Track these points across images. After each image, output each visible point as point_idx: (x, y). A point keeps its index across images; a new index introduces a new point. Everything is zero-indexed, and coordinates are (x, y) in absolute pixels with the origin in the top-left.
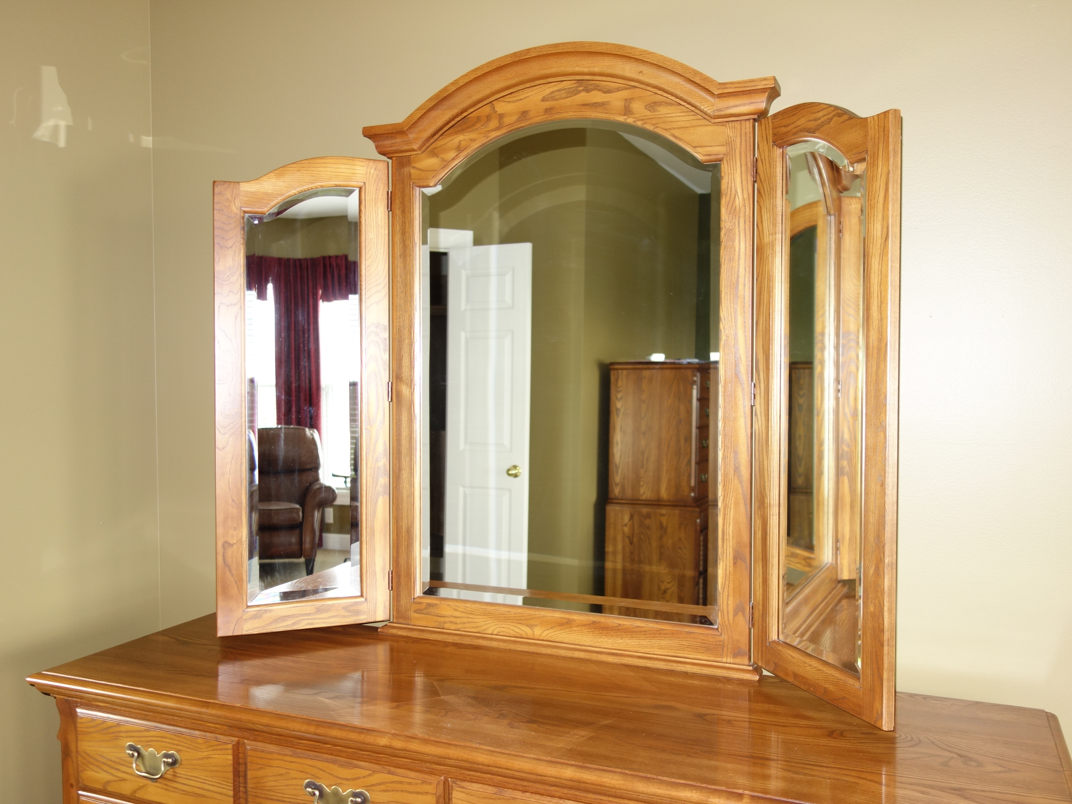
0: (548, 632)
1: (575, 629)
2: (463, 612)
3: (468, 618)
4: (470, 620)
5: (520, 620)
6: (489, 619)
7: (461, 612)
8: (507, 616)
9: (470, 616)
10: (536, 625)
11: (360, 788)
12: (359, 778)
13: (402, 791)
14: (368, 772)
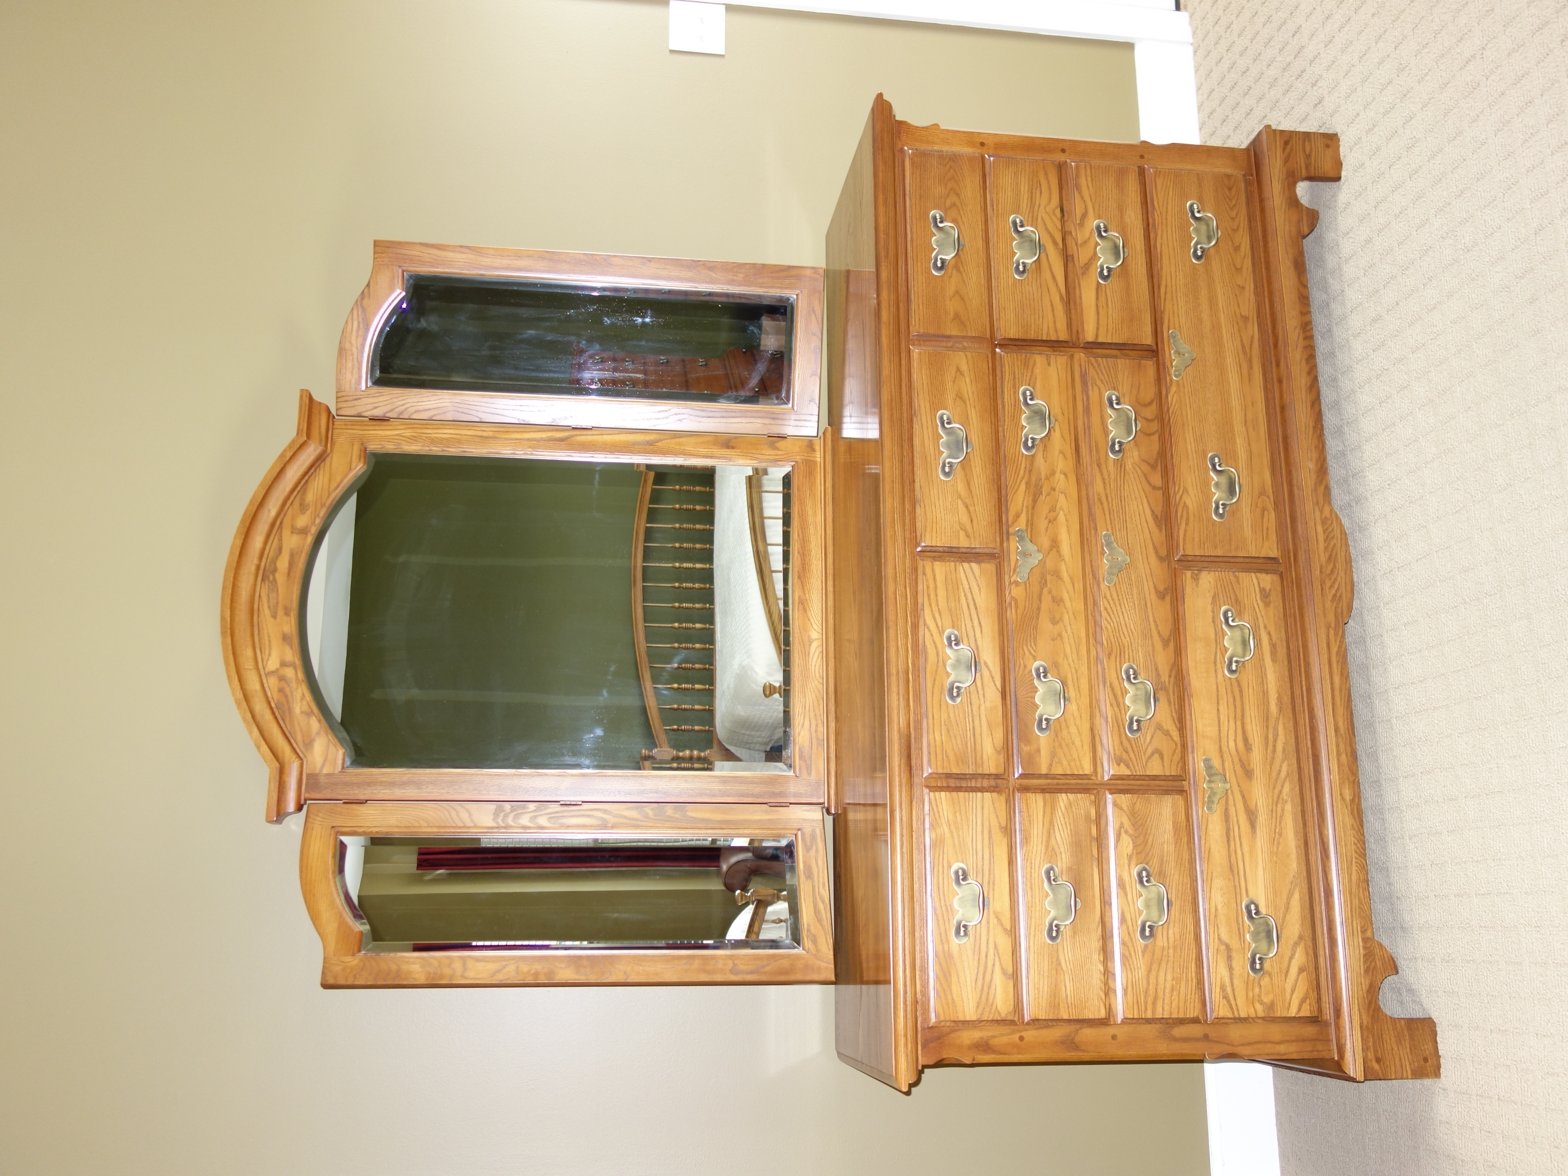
0: (813, 623)
1: (807, 596)
11: (942, 640)
12: (933, 640)
13: (937, 596)
14: (927, 631)
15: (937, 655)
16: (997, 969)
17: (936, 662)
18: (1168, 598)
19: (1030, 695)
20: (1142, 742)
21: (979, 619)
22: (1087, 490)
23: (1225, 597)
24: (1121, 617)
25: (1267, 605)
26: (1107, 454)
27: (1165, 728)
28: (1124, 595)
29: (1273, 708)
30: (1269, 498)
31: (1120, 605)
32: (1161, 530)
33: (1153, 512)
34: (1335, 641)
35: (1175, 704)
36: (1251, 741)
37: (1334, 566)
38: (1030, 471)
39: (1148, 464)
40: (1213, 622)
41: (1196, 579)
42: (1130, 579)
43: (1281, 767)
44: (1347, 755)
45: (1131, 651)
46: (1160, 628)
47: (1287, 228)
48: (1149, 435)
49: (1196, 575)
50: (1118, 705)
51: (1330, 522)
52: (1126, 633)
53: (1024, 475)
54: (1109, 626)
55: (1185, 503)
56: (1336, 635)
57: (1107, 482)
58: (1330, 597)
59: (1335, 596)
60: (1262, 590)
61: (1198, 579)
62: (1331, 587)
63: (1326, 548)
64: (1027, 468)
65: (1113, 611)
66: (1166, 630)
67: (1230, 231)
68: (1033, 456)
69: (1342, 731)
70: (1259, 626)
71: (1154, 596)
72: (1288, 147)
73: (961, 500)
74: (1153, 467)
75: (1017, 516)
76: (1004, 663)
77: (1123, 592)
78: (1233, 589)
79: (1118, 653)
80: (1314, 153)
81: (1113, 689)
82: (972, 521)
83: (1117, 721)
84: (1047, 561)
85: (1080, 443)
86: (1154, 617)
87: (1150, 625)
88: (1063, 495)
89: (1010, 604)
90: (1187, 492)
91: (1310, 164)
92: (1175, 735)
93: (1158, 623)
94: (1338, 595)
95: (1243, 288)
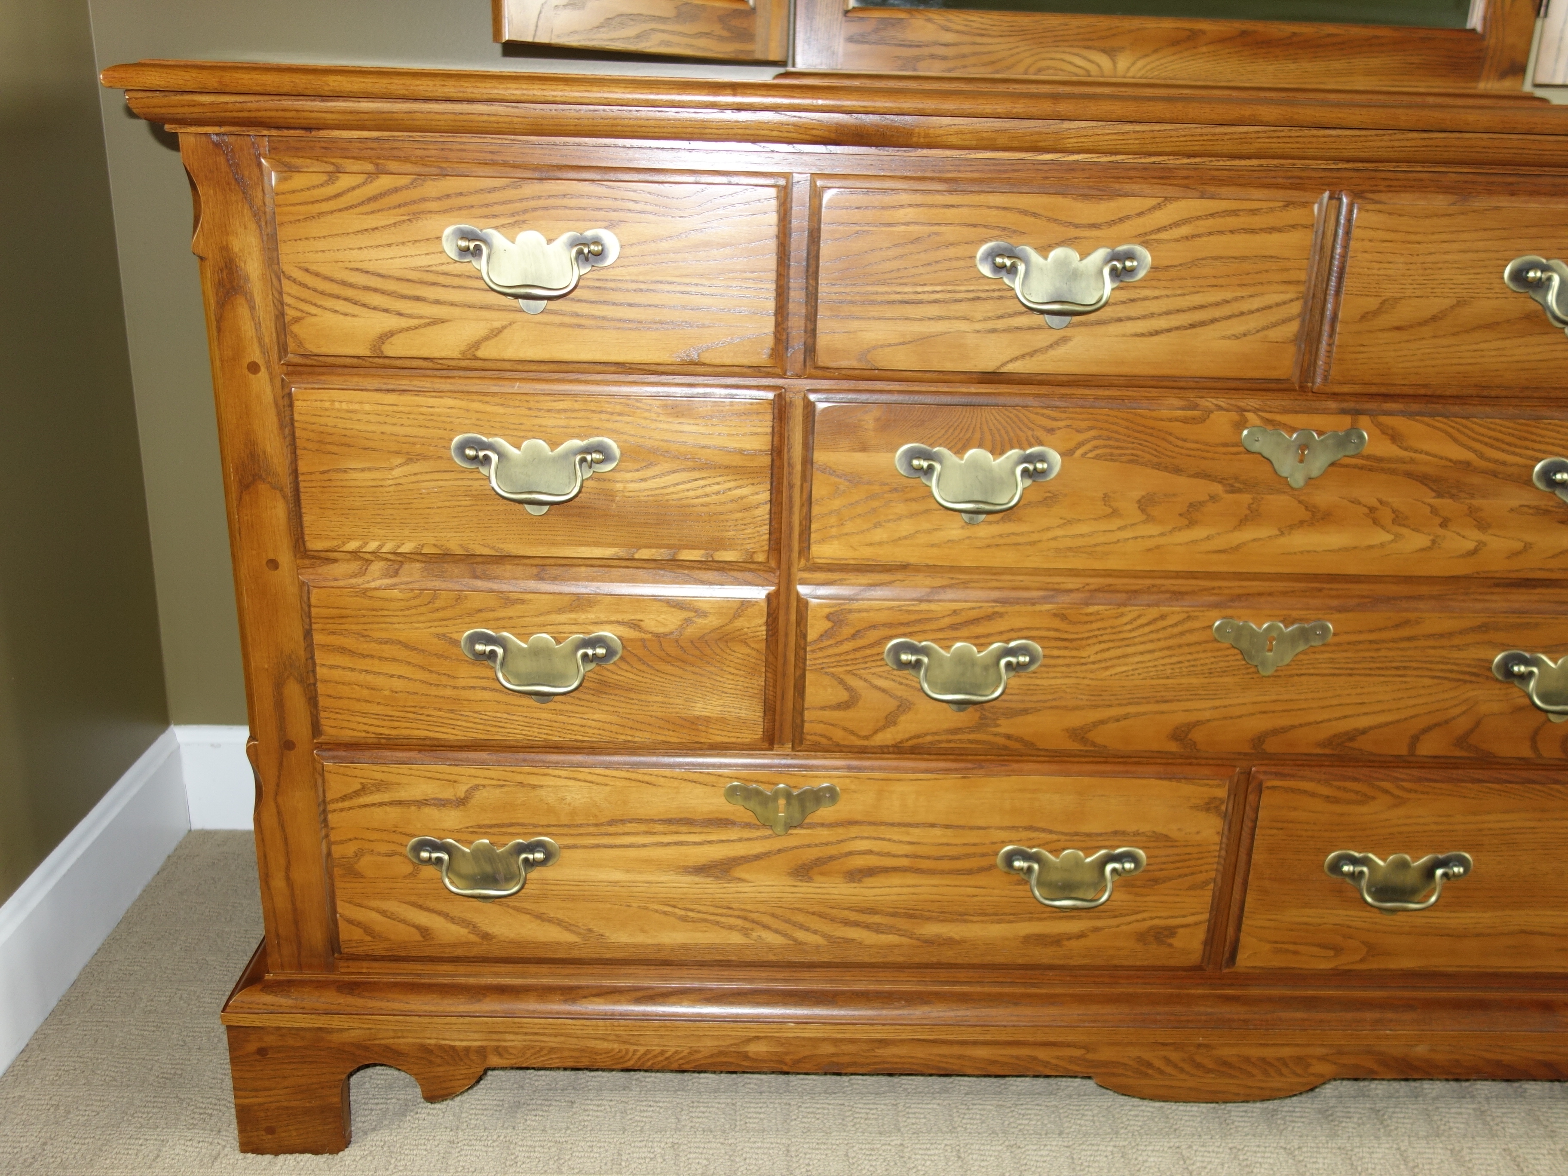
0: (1148, 59)
1: (1204, 49)
2: (964, 33)
3: (975, 44)
4: (977, 49)
5: (1090, 40)
6: (1020, 44)
7: (957, 32)
8: (1062, 33)
9: (979, 39)
10: (1122, 49)
11: (1126, 241)
12: (1128, 217)
13: (1232, 232)
14: (1152, 202)
15: (1094, 226)
16: (391, 322)
17: (1077, 221)
18: (1173, 747)
19: (988, 437)
20: (873, 670)
21: (1169, 330)
22: (1431, 597)
23: (1164, 859)
24: (1141, 648)
25: (1141, 937)
26: (1503, 647)
27: (903, 718)
28: (1189, 657)
29: (931, 929)
30: (1361, 961)
31: (1169, 648)
32: (1321, 744)
33: (1364, 732)
34: (1058, 1058)
35: (949, 741)
36: (869, 881)
37: (1210, 1071)
38: (1495, 474)
39: (1471, 731)
40: (1116, 833)
41: (1210, 806)
42: (1224, 672)
43: (815, 932)
44: (833, 1055)
45: (1067, 661)
46: (1112, 726)
48: (1534, 740)
49: (1217, 808)
50: (953, 627)
51: (1299, 1071)
52: (1106, 655)
53: (1489, 460)
54: (1125, 619)
55: (1374, 798)
56: (1072, 1060)
57: (1445, 642)
58: (1147, 1055)
59: (1149, 1065)
60: (1172, 931)
61: (1208, 810)
62: (1167, 1060)
63: (1247, 1059)
64: (1501, 468)
65: (1157, 631)
66: (1103, 737)
68: (1529, 482)
69: (880, 1052)
70: (1099, 918)
71: (1181, 718)
73: (1453, 307)
74: (1461, 741)
75: (1395, 437)
76: (1061, 384)
77: (1195, 656)
78: (1180, 876)
79: (1065, 636)
81: (989, 617)
82: (1398, 328)
83: (919, 621)
84: (1283, 497)
85: (1538, 591)
86: (1137, 715)
87: (1120, 705)
88: (1429, 544)
89: (1195, 407)
90: (1395, 806)
92: (886, 737)
93: (1123, 723)
94: (1150, 1072)
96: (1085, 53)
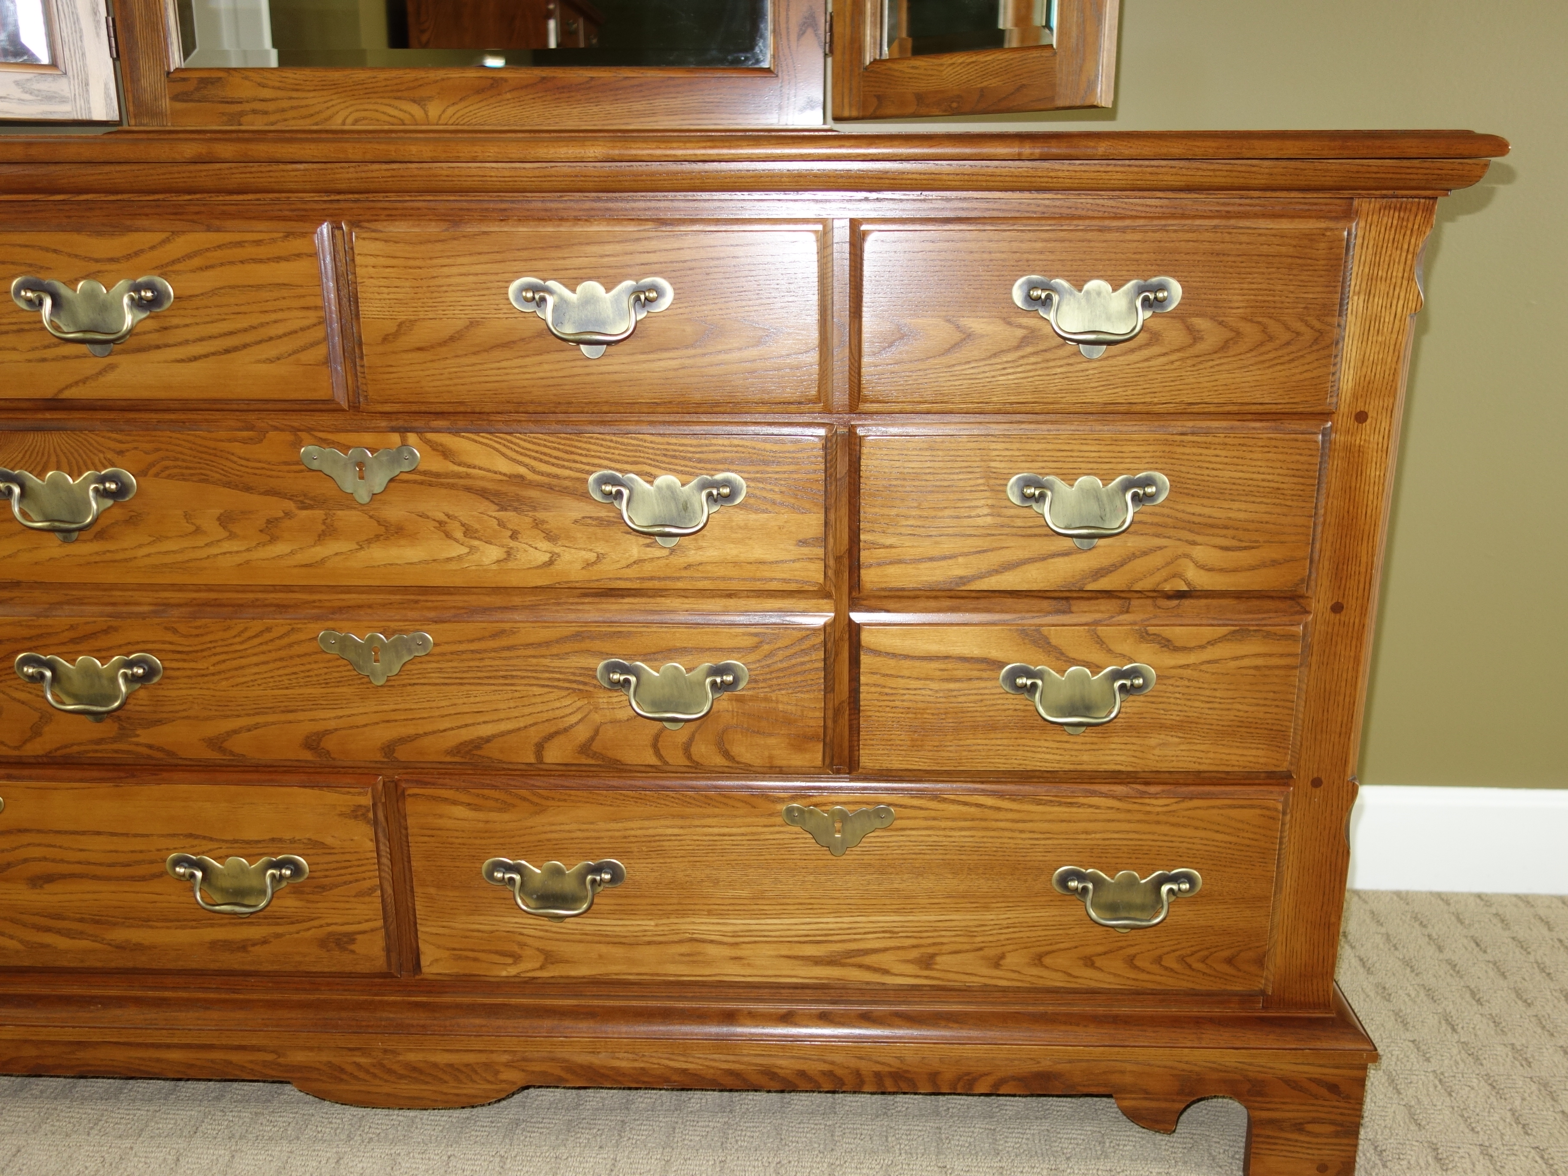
0: (457, 107)
1: (509, 96)
2: (279, 88)
3: (291, 98)
4: (294, 103)
5: (399, 91)
6: (334, 97)
7: (273, 88)
8: (371, 85)
9: (294, 94)
10: (430, 98)
11: (144, 272)
12: (142, 251)
13: (242, 262)
14: (163, 236)
15: (112, 260)
17: (95, 256)
18: (308, 755)
19: (64, 460)
20: (9, 683)
21: (206, 356)
22: (525, 607)
23: (326, 866)
24: (255, 659)
25: (322, 943)
26: (602, 654)
27: (46, 729)
28: (303, 668)
29: (120, 935)
30: (541, 968)
31: (281, 659)
32: (450, 752)
33: (488, 740)
34: (251, 1062)
35: (96, 751)
36: (49, 887)
37: (402, 1077)
38: (551, 488)
39: (592, 739)
40: (273, 840)
41: (357, 813)
42: (339, 683)
43: (11, 937)
44: (37, 1057)
45: (189, 673)
46: (245, 735)
47: (1129, 1067)
48: (655, 746)
49: (364, 816)
50: (73, 641)
51: (489, 1078)
52: (223, 667)
53: (542, 474)
54: (233, 632)
55: (514, 806)
56: (265, 1064)
57: (544, 651)
58: (336, 1060)
59: (342, 1070)
60: (351, 938)
61: (356, 817)
62: (358, 1065)
63: (435, 1065)
64: (555, 482)
65: (266, 643)
66: (241, 745)
67: (1132, 951)
68: (585, 496)
69: (81, 1055)
70: (277, 924)
71: (309, 728)
72: (1324, 1092)
73: (467, 327)
74: (585, 748)
75: (446, 453)
76: (123, 410)
77: (308, 667)
78: (345, 883)
79: (180, 649)
80: (1307, 1139)
81: (106, 631)
82: (420, 349)
83: (41, 636)
84: (354, 512)
85: (626, 600)
86: (266, 724)
87: (248, 715)
88: (504, 556)
89: (252, 428)
90: (537, 813)
91: (1282, 1129)
92: (34, 748)
93: (254, 732)
94: (344, 1077)
95: (997, 965)
96: (397, 103)
